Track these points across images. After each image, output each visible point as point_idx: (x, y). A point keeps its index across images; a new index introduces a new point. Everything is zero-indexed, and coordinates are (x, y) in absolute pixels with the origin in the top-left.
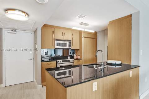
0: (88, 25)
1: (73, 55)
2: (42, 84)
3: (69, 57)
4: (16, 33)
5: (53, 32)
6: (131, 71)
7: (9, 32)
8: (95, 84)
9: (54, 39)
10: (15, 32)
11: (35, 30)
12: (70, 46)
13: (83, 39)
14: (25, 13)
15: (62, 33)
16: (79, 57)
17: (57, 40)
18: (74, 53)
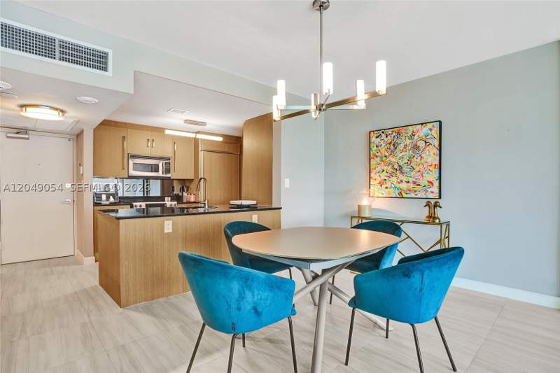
0: (205, 125)
1: (180, 194)
2: (94, 255)
3: (170, 198)
4: (28, 139)
5: (124, 137)
6: (254, 214)
7: (9, 135)
8: (168, 225)
9: (126, 155)
10: (27, 136)
11: (79, 132)
12: (168, 171)
13: (201, 154)
14: (56, 109)
15: (146, 141)
16: (192, 199)
17: (133, 157)
18: (182, 190)
